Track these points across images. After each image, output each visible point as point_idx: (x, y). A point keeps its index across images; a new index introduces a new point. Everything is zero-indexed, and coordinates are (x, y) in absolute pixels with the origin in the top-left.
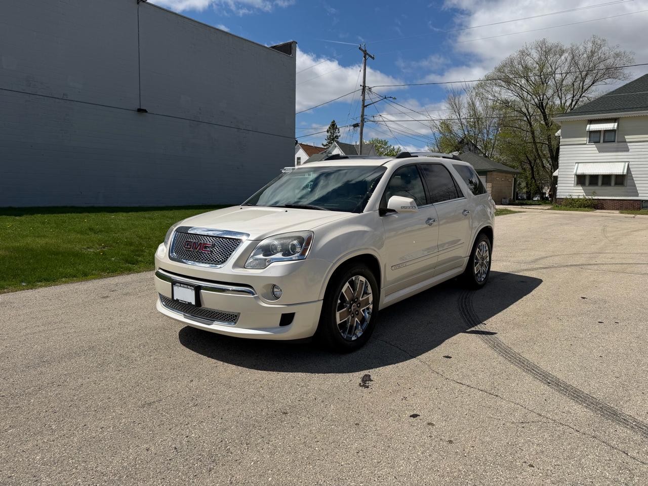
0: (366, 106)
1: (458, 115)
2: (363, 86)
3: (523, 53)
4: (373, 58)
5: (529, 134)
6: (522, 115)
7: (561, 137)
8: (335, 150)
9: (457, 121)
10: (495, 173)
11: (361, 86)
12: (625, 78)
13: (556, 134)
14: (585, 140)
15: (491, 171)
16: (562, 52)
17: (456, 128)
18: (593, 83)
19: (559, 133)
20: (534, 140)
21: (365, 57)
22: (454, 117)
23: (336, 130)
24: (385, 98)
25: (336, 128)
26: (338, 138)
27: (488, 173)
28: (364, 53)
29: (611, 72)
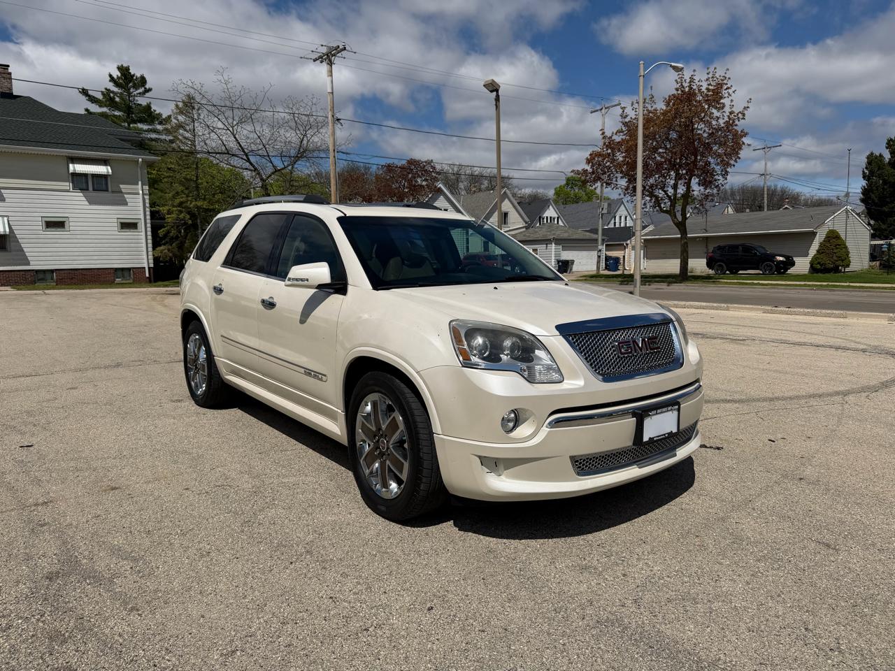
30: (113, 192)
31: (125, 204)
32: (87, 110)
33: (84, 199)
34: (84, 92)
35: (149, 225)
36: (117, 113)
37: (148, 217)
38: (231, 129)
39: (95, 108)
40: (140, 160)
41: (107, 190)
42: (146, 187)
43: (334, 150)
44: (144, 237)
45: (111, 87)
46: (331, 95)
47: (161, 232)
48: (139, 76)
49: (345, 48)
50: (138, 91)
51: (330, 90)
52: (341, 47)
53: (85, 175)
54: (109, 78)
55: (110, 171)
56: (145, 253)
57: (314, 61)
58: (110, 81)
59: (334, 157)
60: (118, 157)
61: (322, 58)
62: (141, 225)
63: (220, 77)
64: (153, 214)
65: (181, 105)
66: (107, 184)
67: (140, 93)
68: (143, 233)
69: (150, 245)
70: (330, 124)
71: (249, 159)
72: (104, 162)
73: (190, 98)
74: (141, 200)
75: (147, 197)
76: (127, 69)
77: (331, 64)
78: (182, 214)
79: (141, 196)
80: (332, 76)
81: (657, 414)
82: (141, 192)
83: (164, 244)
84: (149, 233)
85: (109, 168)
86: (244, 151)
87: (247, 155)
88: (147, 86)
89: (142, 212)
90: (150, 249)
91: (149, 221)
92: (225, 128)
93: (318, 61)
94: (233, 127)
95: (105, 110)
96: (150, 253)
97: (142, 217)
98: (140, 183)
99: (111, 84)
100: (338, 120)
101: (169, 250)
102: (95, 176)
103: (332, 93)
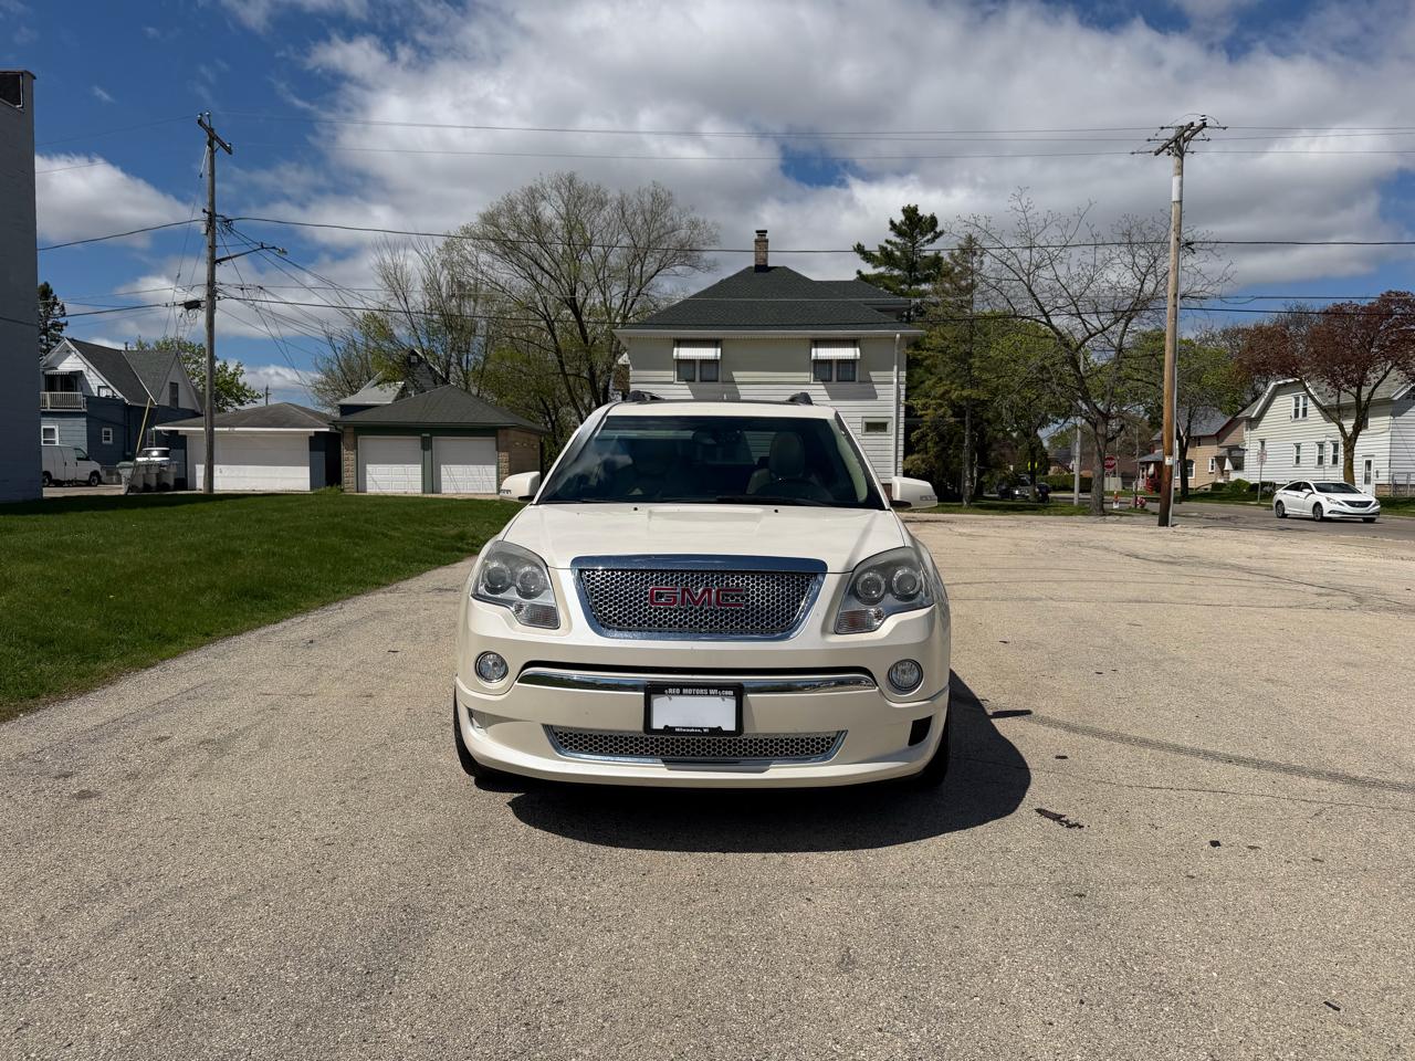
0: (219, 261)
1: (402, 302)
2: (209, 213)
3: (534, 195)
4: (229, 151)
5: (551, 356)
6: (538, 316)
7: (631, 368)
8: (66, 361)
9: (403, 317)
10: (512, 432)
11: (204, 211)
12: (710, 268)
13: (620, 361)
14: (671, 375)
15: (506, 428)
16: (602, 204)
17: (401, 332)
18: (658, 271)
19: (624, 359)
20: (563, 369)
21: (210, 144)
22: (394, 305)
23: (52, 309)
24: (263, 248)
25: (55, 304)
26: (61, 330)
27: (500, 431)
28: (210, 136)
29: (687, 253)
30: (860, 382)
31: (873, 396)
32: (859, 272)
33: (825, 392)
34: (860, 249)
35: (902, 426)
36: (896, 272)
37: (902, 415)
38: (1025, 278)
39: (868, 270)
40: (898, 336)
41: (854, 380)
42: (904, 374)
43: (1175, 295)
44: (893, 442)
45: (892, 236)
46: (1178, 205)
47: (914, 436)
48: (928, 215)
49: (1204, 124)
50: (925, 239)
51: (1175, 197)
52: (1198, 123)
53: (829, 362)
54: (889, 226)
55: (858, 354)
56: (893, 464)
57: (1157, 154)
58: (891, 229)
59: (1175, 306)
60: (875, 334)
61: (1167, 147)
62: (892, 427)
63: (1016, 204)
64: (909, 410)
65: (957, 252)
66: (854, 372)
67: (928, 241)
68: (893, 437)
69: (901, 453)
70: (1172, 254)
71: (1049, 321)
72: (852, 342)
73: (970, 239)
74: (894, 392)
75: (903, 387)
76: (915, 210)
77: (1181, 154)
78: (943, 410)
79: (894, 386)
80: (1181, 174)
81: (681, 693)
82: (895, 380)
83: (918, 452)
84: (901, 437)
85: (858, 350)
86: (1042, 310)
87: (1046, 315)
88: (938, 230)
89: (894, 408)
90: (901, 459)
91: (902, 420)
92: (1016, 278)
93: (1164, 154)
94: (1028, 275)
95: (882, 270)
96: (900, 465)
97: (894, 414)
98: (895, 368)
99: (892, 233)
100: (1188, 244)
101: (923, 461)
102: (841, 362)
103: (1181, 202)
